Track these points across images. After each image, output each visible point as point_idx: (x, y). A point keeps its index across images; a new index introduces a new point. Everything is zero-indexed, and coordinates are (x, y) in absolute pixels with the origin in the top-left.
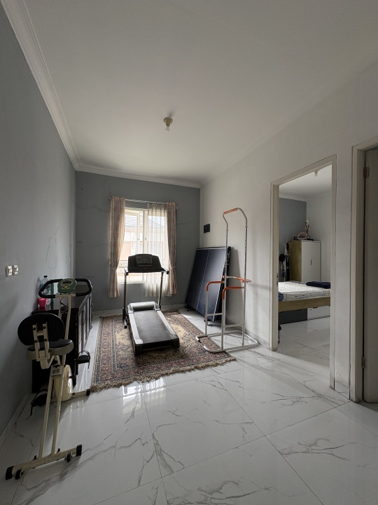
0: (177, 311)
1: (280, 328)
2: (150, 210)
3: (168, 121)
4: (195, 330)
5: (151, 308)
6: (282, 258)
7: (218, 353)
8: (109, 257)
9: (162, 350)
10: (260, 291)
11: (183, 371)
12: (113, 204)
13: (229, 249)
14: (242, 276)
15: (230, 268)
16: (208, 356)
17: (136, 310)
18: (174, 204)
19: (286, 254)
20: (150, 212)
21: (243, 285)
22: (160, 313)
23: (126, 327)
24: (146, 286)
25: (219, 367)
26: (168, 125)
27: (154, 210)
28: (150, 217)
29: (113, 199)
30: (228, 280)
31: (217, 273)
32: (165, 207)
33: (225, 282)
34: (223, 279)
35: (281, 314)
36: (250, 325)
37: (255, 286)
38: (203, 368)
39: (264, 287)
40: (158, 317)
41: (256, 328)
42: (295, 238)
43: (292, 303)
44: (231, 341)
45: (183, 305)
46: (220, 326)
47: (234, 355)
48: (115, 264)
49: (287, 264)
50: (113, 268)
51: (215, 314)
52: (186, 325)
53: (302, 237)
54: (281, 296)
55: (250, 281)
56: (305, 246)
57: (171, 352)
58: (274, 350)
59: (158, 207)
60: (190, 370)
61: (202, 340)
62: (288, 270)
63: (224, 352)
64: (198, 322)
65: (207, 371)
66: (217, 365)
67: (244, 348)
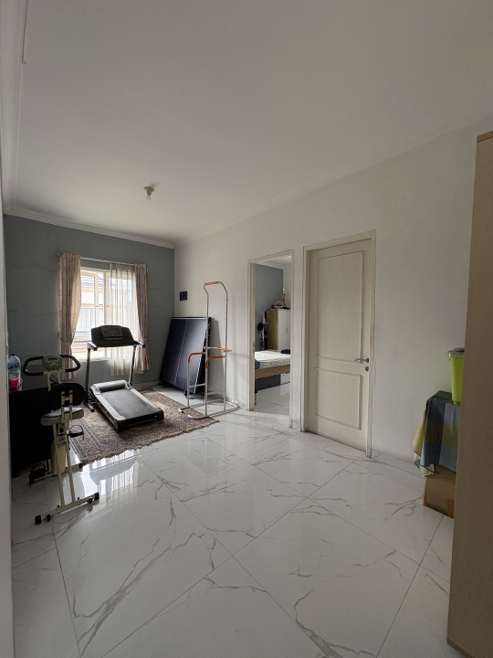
0: (150, 389)
1: (256, 392)
2: (114, 271)
3: (150, 190)
4: (176, 404)
5: (122, 387)
6: (260, 327)
7: (202, 419)
8: (59, 329)
9: (145, 424)
10: (239, 360)
11: (172, 436)
12: (63, 263)
13: (210, 319)
14: (223, 346)
15: (211, 338)
16: (193, 422)
17: (103, 390)
18: (144, 266)
19: (264, 322)
20: (114, 274)
21: (224, 354)
22: (134, 391)
23: (93, 411)
24: (112, 362)
25: (205, 428)
26: (149, 194)
27: (119, 272)
28: (114, 280)
29: (64, 256)
30: (209, 351)
31: (197, 344)
32: (133, 269)
33: (206, 353)
34: (204, 350)
35: (257, 382)
36: (230, 393)
37: (235, 355)
38: (191, 431)
39: (243, 356)
40: (133, 395)
41: (236, 394)
42: (273, 307)
43: (267, 369)
44: (213, 408)
45: (156, 383)
46: (202, 398)
47: (217, 419)
48: (68, 338)
49: (265, 333)
50: (67, 343)
51: (196, 385)
52: (165, 401)
53: (278, 305)
54: (257, 364)
55: (230, 351)
56: (281, 313)
57: (155, 425)
58: (251, 410)
59: (124, 268)
60: (178, 435)
61: (185, 411)
62: (265, 339)
63: (208, 417)
64: (179, 398)
65: (195, 433)
66: (203, 427)
67: (225, 412)
